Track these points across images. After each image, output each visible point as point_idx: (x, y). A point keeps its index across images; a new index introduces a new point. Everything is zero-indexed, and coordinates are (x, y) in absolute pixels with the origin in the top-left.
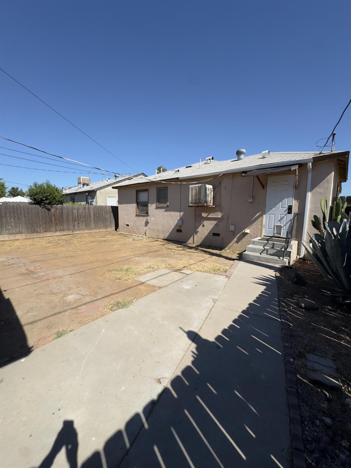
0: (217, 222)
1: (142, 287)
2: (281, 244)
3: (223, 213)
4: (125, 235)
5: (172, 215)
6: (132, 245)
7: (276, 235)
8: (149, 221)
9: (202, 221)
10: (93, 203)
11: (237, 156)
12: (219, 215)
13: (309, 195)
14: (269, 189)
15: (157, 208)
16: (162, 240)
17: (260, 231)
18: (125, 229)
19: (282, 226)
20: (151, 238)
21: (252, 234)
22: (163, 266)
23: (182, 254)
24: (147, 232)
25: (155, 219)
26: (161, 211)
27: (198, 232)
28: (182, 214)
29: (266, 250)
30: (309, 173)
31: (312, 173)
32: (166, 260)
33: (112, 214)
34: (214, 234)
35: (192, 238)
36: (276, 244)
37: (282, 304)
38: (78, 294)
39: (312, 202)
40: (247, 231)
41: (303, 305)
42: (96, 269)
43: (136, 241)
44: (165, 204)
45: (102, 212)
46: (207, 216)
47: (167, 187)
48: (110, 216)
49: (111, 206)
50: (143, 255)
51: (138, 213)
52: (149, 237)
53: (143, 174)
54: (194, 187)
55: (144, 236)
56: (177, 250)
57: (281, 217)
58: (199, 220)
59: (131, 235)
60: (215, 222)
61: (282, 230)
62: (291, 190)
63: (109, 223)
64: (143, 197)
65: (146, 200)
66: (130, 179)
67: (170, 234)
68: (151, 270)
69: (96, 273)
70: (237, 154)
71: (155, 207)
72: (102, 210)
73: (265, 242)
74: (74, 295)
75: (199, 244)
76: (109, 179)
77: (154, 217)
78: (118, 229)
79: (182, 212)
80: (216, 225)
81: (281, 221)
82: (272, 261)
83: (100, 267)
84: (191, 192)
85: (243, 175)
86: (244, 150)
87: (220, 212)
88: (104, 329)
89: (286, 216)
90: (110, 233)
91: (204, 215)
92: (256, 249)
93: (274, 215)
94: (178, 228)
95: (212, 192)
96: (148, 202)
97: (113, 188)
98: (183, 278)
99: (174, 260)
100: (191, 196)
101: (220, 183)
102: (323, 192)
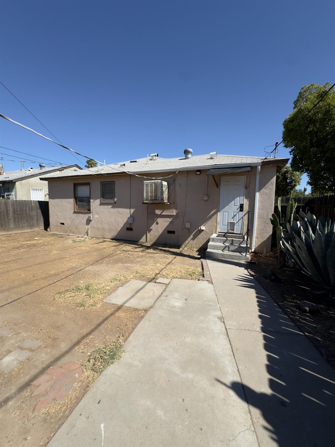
0: (172, 220)
1: (120, 314)
2: (239, 240)
3: (178, 211)
4: (60, 235)
5: (121, 212)
6: (75, 249)
7: (230, 231)
8: (92, 219)
9: (156, 218)
10: (10, 197)
11: (184, 155)
12: (174, 212)
13: (258, 195)
14: (222, 188)
15: (101, 204)
16: (109, 240)
17: (215, 227)
18: (59, 228)
19: (235, 223)
20: (95, 239)
21: (207, 231)
22: (132, 276)
23: (142, 256)
24: (89, 232)
25: (99, 216)
26: (107, 208)
27: (152, 229)
28: (132, 211)
29: (227, 247)
30: (257, 175)
31: (259, 176)
32: (129, 267)
33: (39, 211)
34: (169, 232)
35: (144, 237)
36: (235, 240)
37: (287, 310)
38: (21, 348)
39: (260, 201)
40: (203, 228)
41: (307, 308)
42: (37, 292)
43: (78, 243)
44: (112, 200)
45: (25, 209)
46: (161, 213)
47: (114, 182)
48: (37, 212)
49: (39, 201)
50: (96, 262)
51: (77, 210)
52: (92, 237)
53: (77, 166)
54: (149, 183)
55: (86, 236)
56: (133, 251)
57: (234, 215)
58: (152, 218)
59: (68, 235)
60: (169, 220)
61: (235, 227)
62: (243, 190)
63: (35, 222)
64: (83, 191)
65: (88, 195)
66: (61, 171)
67: (118, 233)
68: (119, 283)
69: (41, 299)
70: (185, 153)
71: (99, 203)
72: (26, 205)
73: (225, 239)
74: (13, 353)
75: (153, 242)
76: (32, 168)
77: (98, 214)
78: (48, 229)
79: (133, 208)
80: (171, 223)
81: (234, 218)
82: (236, 258)
83: (44, 289)
84: (146, 188)
85: (198, 173)
86: (191, 150)
87: (175, 209)
88: (102, 425)
89: (238, 214)
90: (38, 234)
91: (158, 212)
92: (217, 246)
93: (227, 213)
94: (128, 226)
95: (167, 189)
96: (90, 197)
97: (41, 179)
98: (164, 291)
99: (138, 265)
100: (146, 192)
101: (174, 180)
102: (268, 193)
